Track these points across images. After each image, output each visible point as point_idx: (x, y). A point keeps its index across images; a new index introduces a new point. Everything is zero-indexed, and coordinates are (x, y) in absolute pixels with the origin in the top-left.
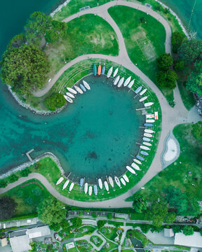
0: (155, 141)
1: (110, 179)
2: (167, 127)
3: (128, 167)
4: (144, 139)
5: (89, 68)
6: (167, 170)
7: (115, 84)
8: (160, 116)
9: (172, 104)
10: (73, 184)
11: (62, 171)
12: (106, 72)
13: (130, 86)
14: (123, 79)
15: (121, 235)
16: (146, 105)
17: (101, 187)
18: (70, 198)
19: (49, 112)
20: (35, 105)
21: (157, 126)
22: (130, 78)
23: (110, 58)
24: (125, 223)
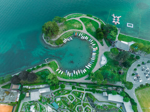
0: (97, 57)
1: (79, 71)
2: (101, 52)
3: (86, 66)
4: (92, 56)
5: (72, 33)
6: (102, 68)
7: (81, 38)
8: (98, 49)
9: (103, 45)
10: (62, 72)
11: (59, 67)
12: (78, 35)
13: (87, 39)
14: (84, 37)
15: (83, 95)
16: (93, 45)
17: (75, 73)
18: (61, 77)
19: (57, 46)
20: (52, 43)
21: (97, 52)
22: (87, 36)
23: (80, 31)
24: (85, 89)
